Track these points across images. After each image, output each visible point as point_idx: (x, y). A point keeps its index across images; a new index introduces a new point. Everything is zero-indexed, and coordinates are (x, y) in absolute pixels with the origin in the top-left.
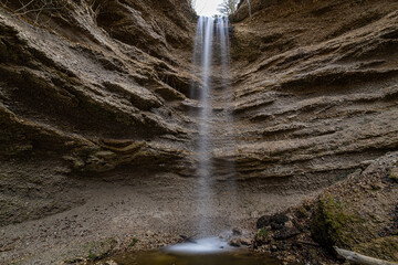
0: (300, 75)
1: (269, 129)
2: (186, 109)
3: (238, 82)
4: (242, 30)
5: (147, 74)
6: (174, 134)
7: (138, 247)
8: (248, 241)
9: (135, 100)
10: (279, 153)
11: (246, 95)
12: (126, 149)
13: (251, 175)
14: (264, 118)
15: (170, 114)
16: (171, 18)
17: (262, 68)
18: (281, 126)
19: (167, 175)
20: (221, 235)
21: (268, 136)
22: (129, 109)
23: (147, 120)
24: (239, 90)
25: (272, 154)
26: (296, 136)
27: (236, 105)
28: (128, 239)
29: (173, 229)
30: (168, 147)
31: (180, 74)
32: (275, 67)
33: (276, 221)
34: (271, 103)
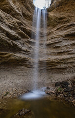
0: (72, 32)
1: (59, 51)
2: (30, 42)
3: (49, 34)
4: (51, 14)
5: (14, 25)
6: (25, 51)
7: (9, 96)
8: (53, 92)
9: (8, 34)
10: (63, 60)
11: (52, 39)
12: (5, 56)
13: (52, 67)
14: (58, 47)
15: (23, 44)
16: (25, 6)
17: (58, 29)
18: (64, 50)
19: (22, 67)
20: (42, 89)
21: (59, 53)
22: (6, 38)
23: (14, 44)
24: (49, 37)
25: (61, 60)
26: (69, 54)
27: (48, 42)
28: (4, 93)
29: (24, 87)
30: (23, 56)
31: (28, 28)
32: (63, 29)
33: (64, 84)
34: (61, 42)
